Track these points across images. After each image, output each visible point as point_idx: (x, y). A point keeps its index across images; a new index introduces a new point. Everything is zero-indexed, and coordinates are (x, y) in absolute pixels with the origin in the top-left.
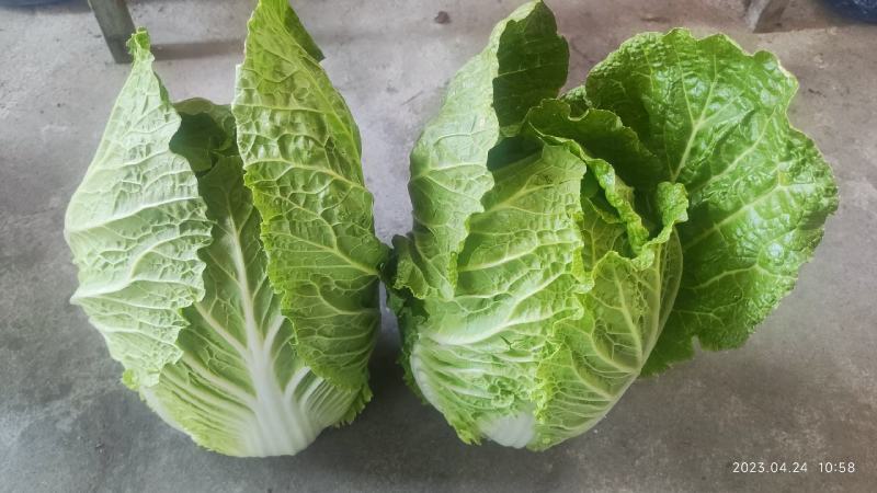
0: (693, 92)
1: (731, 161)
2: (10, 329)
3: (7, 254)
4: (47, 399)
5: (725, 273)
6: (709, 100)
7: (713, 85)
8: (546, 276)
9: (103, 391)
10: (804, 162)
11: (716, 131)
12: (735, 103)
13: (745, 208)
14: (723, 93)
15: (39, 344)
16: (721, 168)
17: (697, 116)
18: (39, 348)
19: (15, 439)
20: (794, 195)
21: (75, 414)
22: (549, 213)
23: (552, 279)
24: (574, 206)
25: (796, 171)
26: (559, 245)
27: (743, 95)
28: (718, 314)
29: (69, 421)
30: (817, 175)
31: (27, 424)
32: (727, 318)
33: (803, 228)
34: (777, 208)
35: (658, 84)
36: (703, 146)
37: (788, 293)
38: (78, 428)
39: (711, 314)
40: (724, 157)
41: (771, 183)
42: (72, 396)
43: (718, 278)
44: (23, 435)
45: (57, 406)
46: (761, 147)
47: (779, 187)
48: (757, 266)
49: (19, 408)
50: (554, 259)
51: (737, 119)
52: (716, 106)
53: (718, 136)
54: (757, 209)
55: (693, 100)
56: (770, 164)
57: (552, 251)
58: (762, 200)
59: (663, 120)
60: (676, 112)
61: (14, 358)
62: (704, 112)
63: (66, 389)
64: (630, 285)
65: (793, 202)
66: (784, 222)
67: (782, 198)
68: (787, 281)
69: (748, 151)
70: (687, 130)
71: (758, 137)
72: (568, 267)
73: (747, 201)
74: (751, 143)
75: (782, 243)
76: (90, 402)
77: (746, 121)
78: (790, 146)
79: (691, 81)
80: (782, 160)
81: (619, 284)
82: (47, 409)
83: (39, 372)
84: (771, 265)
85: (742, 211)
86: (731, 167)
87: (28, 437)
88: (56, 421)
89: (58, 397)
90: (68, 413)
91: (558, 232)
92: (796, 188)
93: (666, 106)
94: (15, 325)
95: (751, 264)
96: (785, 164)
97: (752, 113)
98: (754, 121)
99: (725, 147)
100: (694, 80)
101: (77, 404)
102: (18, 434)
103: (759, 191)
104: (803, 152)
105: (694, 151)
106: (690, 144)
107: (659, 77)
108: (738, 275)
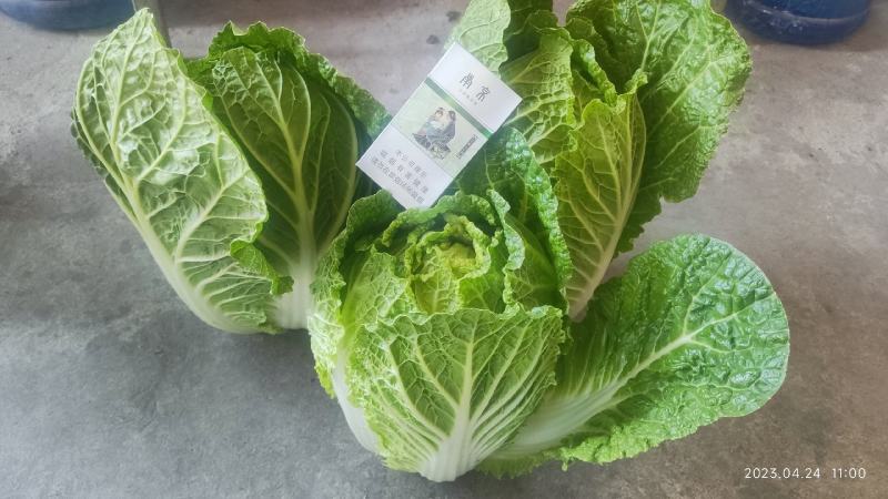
0: (645, 14)
1: (676, 59)
2: (73, 267)
3: (66, 211)
4: (108, 319)
5: (678, 144)
6: (656, 18)
7: (658, 6)
8: (548, 127)
9: (160, 310)
10: (725, 42)
11: (663, 37)
12: (676, 16)
13: (689, 87)
14: (665, 11)
15: (99, 277)
16: (669, 66)
17: (649, 32)
18: (100, 281)
19: (82, 348)
20: (720, 66)
21: (135, 329)
22: (548, 82)
23: (552, 129)
24: (566, 74)
25: (721, 49)
26: (557, 102)
27: (680, 9)
28: (674, 176)
29: (129, 334)
30: (735, 48)
31: (92, 336)
32: (682, 176)
33: (730, 90)
34: (710, 79)
35: (619, 12)
36: (655, 52)
37: (723, 136)
38: (138, 340)
39: (670, 179)
40: (671, 56)
41: (704, 63)
42: (130, 317)
43: (673, 151)
44: (89, 345)
45: (118, 323)
46: (696, 43)
47: (710, 64)
48: (700, 127)
49: (85, 326)
50: (553, 114)
51: (676, 25)
52: (662, 22)
53: (664, 41)
54: (697, 85)
55: (645, 20)
56: (703, 49)
57: (552, 107)
58: (700, 76)
59: (624, 38)
60: (633, 31)
61: (77, 288)
62: (654, 29)
63: (125, 310)
64: (609, 132)
65: (721, 72)
66: (715, 88)
67: (713, 70)
68: (722, 127)
69: (687, 48)
70: (642, 45)
71: (693, 36)
72: (564, 118)
73: (689, 82)
74: (688, 42)
75: (715, 103)
76: (148, 320)
77: (684, 26)
78: (715, 32)
79: (642, 7)
80: (712, 43)
81: (602, 129)
82: (109, 326)
83: (101, 299)
84: (710, 119)
85: (685, 91)
86: (676, 64)
87: (93, 347)
88: (118, 335)
89: (119, 317)
90: (129, 329)
91: (556, 94)
92: (722, 61)
93: (626, 28)
94: (76, 263)
95: (697, 126)
96: (712, 46)
97: (687, 20)
98: (690, 26)
99: (671, 48)
100: (645, 5)
101: (137, 321)
102: (85, 344)
103: (696, 71)
104: (724, 33)
105: (650, 58)
106: (645, 55)
107: (620, 7)
108: (687, 141)
